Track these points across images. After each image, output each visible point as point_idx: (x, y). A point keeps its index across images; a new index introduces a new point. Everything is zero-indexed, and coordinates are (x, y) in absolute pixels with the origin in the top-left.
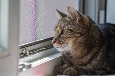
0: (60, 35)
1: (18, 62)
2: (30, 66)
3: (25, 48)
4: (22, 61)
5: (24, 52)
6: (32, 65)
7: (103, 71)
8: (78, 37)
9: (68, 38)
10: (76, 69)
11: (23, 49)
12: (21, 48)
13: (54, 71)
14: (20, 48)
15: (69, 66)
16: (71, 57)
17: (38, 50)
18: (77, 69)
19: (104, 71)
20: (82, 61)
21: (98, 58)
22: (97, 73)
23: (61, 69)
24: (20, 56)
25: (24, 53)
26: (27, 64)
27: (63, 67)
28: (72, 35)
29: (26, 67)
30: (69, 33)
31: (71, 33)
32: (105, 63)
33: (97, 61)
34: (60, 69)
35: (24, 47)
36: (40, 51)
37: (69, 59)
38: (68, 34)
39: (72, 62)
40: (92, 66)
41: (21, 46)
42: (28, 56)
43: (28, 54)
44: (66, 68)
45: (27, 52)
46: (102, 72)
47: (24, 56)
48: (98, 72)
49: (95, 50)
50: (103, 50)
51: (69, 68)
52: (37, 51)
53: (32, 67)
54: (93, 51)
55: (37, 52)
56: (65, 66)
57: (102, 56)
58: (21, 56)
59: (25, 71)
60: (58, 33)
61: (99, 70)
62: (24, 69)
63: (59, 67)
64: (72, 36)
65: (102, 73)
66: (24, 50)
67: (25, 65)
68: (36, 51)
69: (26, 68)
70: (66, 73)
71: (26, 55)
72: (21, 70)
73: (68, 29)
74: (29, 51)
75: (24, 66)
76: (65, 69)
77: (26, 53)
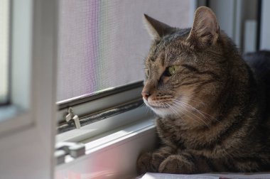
0: (160, 78)
1: (53, 141)
2: (81, 152)
3: (70, 108)
4: (63, 140)
5: (68, 118)
6: (87, 148)
7: (253, 164)
8: (206, 83)
9: (184, 84)
10: (189, 159)
11: (66, 110)
12: (61, 109)
13: (137, 163)
14: (58, 108)
15: (174, 152)
16: (179, 127)
17: (100, 114)
18: (192, 158)
19: (255, 164)
20: (204, 138)
21: (242, 132)
22: (240, 168)
23: (154, 159)
24: (57, 128)
25: (68, 121)
26: (74, 146)
27: (159, 154)
28: (193, 77)
29: (73, 153)
30: (187, 73)
31: (191, 74)
32: (259, 145)
33: (238, 140)
34: (151, 157)
35: (68, 107)
36: (105, 116)
37: (174, 132)
38: (184, 76)
39: (181, 139)
40: (227, 150)
41: (61, 105)
42: (76, 128)
43: (77, 123)
44: (166, 156)
45: (75, 117)
46: (251, 166)
47: (67, 127)
48: (241, 165)
49: (236, 112)
50: (253, 114)
51: (173, 156)
52: (98, 115)
53: (87, 153)
54: (231, 116)
55: (98, 119)
56: (164, 150)
57: (250, 128)
58: (61, 127)
59: (71, 163)
60: (157, 72)
61: (244, 160)
62: (69, 159)
63: (149, 154)
64: (192, 80)
65: (250, 168)
66: (68, 114)
67: (71, 148)
68: (95, 116)
69: (72, 157)
70: (165, 168)
71: (71, 125)
72: (61, 160)
73: (183, 65)
74: (80, 117)
75: (67, 151)
76: (163, 159)
77: (72, 121)
